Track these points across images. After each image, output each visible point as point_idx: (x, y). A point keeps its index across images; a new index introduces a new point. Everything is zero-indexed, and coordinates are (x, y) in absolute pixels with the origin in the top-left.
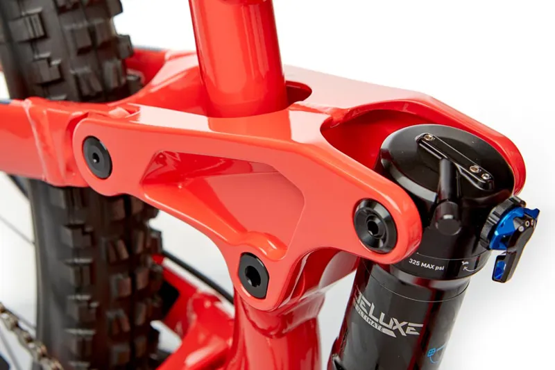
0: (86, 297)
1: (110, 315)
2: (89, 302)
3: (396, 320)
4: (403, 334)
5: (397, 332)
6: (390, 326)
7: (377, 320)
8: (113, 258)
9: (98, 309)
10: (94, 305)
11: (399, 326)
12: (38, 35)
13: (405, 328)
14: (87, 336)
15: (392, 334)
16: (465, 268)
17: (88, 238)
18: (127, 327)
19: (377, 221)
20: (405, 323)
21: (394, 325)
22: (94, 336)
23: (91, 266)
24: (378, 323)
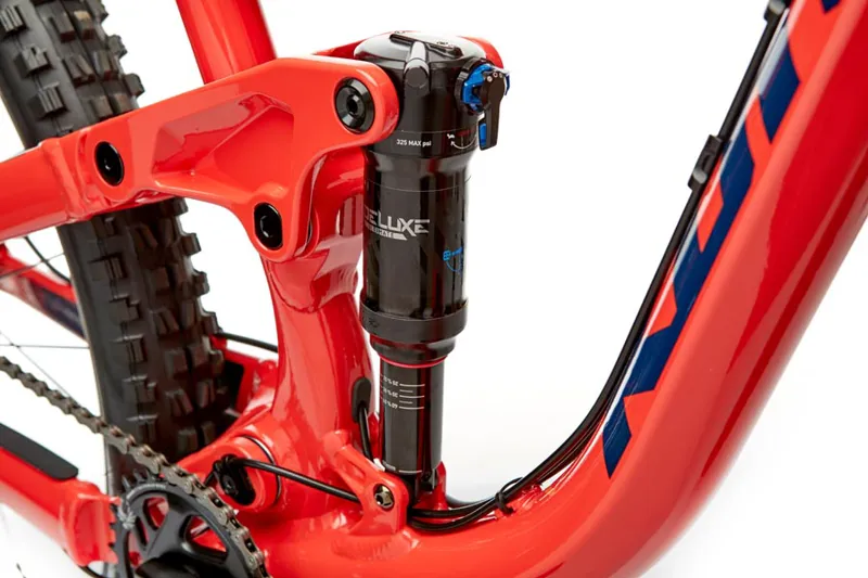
0: (143, 377)
1: (169, 394)
2: (146, 382)
3: (402, 220)
4: (413, 234)
5: (406, 233)
6: (398, 229)
7: (385, 227)
8: (163, 330)
9: (156, 388)
10: (152, 385)
11: (407, 226)
12: (56, 107)
13: (412, 226)
14: (150, 420)
15: (402, 237)
16: (453, 143)
17: (133, 310)
18: (188, 407)
19: (356, 98)
20: (411, 221)
21: (402, 226)
22: (157, 420)
23: (142, 341)
24: (388, 230)
